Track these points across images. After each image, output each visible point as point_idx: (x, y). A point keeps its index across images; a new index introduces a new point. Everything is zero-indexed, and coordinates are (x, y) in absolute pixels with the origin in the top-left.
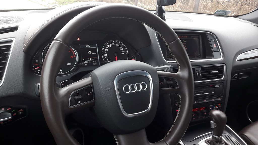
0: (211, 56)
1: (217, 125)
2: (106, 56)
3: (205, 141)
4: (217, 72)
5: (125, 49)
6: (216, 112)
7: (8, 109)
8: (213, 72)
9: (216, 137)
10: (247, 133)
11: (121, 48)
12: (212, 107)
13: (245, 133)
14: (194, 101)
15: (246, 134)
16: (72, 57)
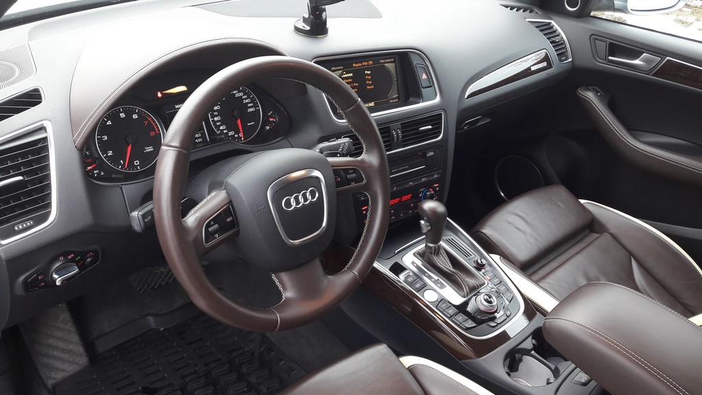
0: (418, 96)
1: (431, 226)
2: (218, 121)
3: (414, 254)
4: (430, 127)
5: (253, 101)
6: (429, 205)
7: (69, 257)
8: (422, 128)
9: (431, 245)
10: (487, 227)
11: (245, 99)
12: (423, 192)
13: (483, 228)
14: (392, 188)
15: (484, 231)
16: (152, 134)
